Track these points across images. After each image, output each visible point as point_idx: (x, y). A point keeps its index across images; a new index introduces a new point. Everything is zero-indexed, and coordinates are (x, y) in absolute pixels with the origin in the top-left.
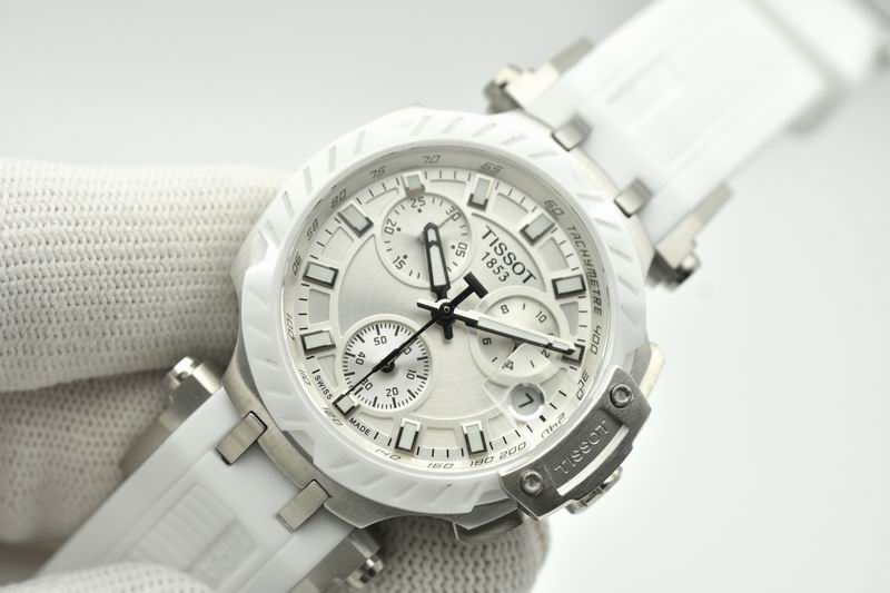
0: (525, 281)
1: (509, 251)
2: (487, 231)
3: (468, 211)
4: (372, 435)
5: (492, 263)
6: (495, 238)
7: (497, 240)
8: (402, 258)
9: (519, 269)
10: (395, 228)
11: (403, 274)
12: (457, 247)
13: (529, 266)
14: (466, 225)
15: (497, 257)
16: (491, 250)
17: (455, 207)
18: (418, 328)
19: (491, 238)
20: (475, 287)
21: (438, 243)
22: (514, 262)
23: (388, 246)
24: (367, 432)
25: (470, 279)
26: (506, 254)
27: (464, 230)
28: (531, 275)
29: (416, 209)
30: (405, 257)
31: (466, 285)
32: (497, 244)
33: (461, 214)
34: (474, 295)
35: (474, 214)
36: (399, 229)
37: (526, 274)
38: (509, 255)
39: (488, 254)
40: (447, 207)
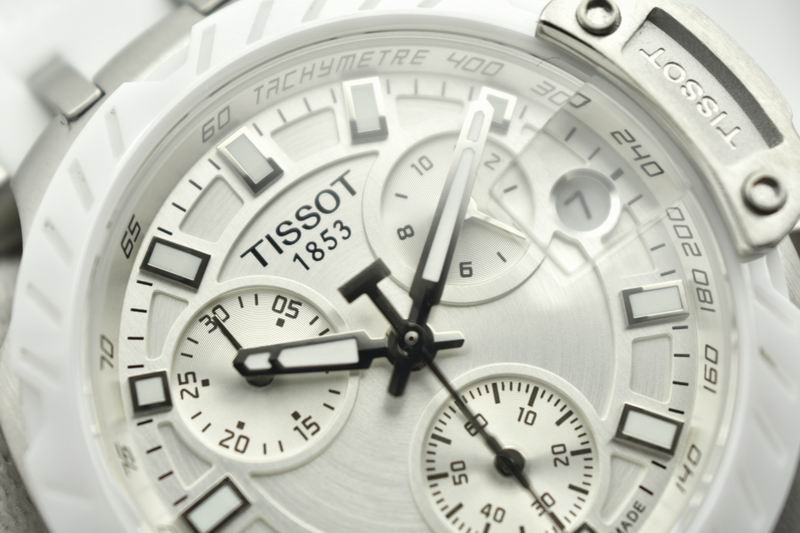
0: (353, 192)
1: (292, 218)
2: (250, 254)
3: (210, 288)
4: (643, 498)
5: (314, 250)
6: (266, 242)
7: (269, 238)
8: (298, 423)
9: (328, 202)
10: (238, 432)
11: (328, 422)
12: (282, 316)
13: (324, 181)
14: (238, 296)
15: (303, 241)
16: (289, 251)
17: (200, 317)
18: (442, 394)
19: (265, 249)
20: (365, 285)
21: (275, 351)
22: (315, 210)
23: (273, 447)
24: (638, 509)
25: (350, 292)
26: (298, 224)
27: (249, 301)
28: (342, 180)
29: (202, 390)
30: (296, 416)
31: (364, 300)
32: (279, 240)
33: (216, 304)
34: (385, 286)
35: (219, 277)
36: (241, 425)
37: (339, 189)
38: (300, 218)
39: (297, 257)
40: (201, 330)
